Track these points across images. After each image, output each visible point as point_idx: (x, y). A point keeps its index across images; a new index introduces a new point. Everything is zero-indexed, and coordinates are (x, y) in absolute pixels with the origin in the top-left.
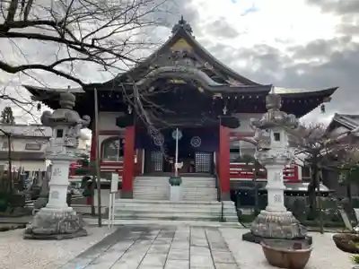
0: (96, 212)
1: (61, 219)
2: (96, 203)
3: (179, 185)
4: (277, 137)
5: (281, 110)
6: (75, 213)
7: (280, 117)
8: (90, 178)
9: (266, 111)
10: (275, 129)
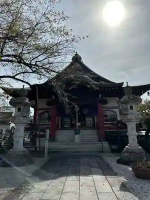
0: (38, 149)
1: (20, 155)
2: (37, 145)
3: (79, 134)
4: (131, 108)
5: (132, 94)
6: (27, 152)
7: (132, 98)
8: (34, 132)
9: (124, 95)
10: (130, 103)
